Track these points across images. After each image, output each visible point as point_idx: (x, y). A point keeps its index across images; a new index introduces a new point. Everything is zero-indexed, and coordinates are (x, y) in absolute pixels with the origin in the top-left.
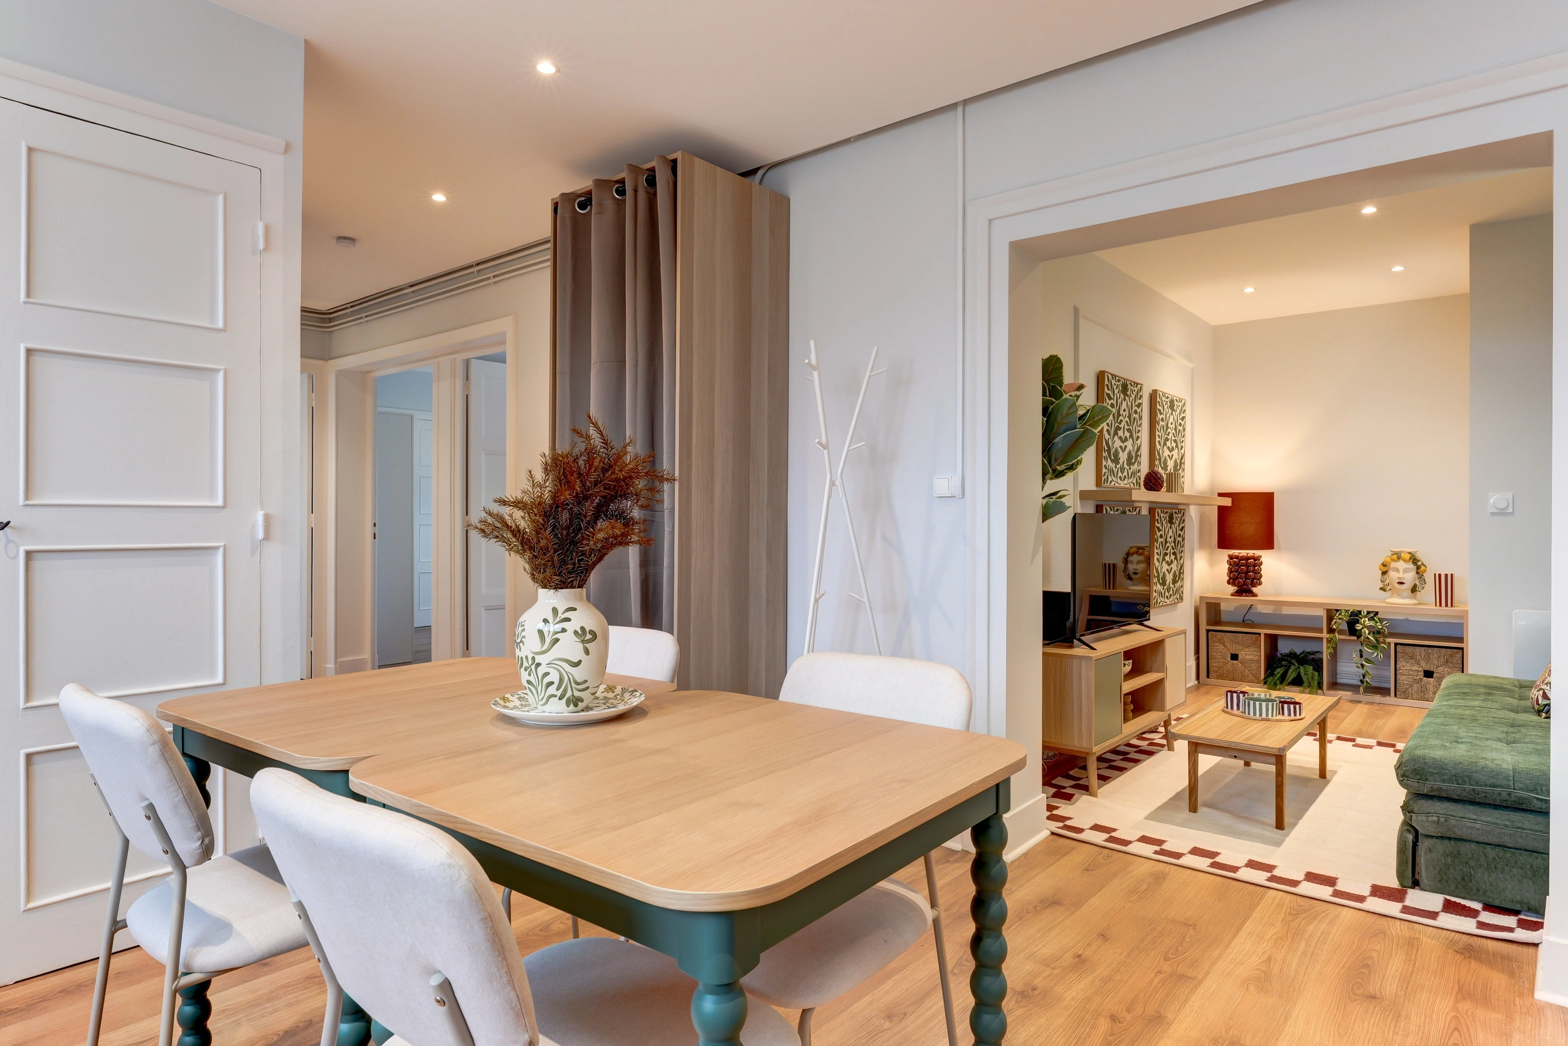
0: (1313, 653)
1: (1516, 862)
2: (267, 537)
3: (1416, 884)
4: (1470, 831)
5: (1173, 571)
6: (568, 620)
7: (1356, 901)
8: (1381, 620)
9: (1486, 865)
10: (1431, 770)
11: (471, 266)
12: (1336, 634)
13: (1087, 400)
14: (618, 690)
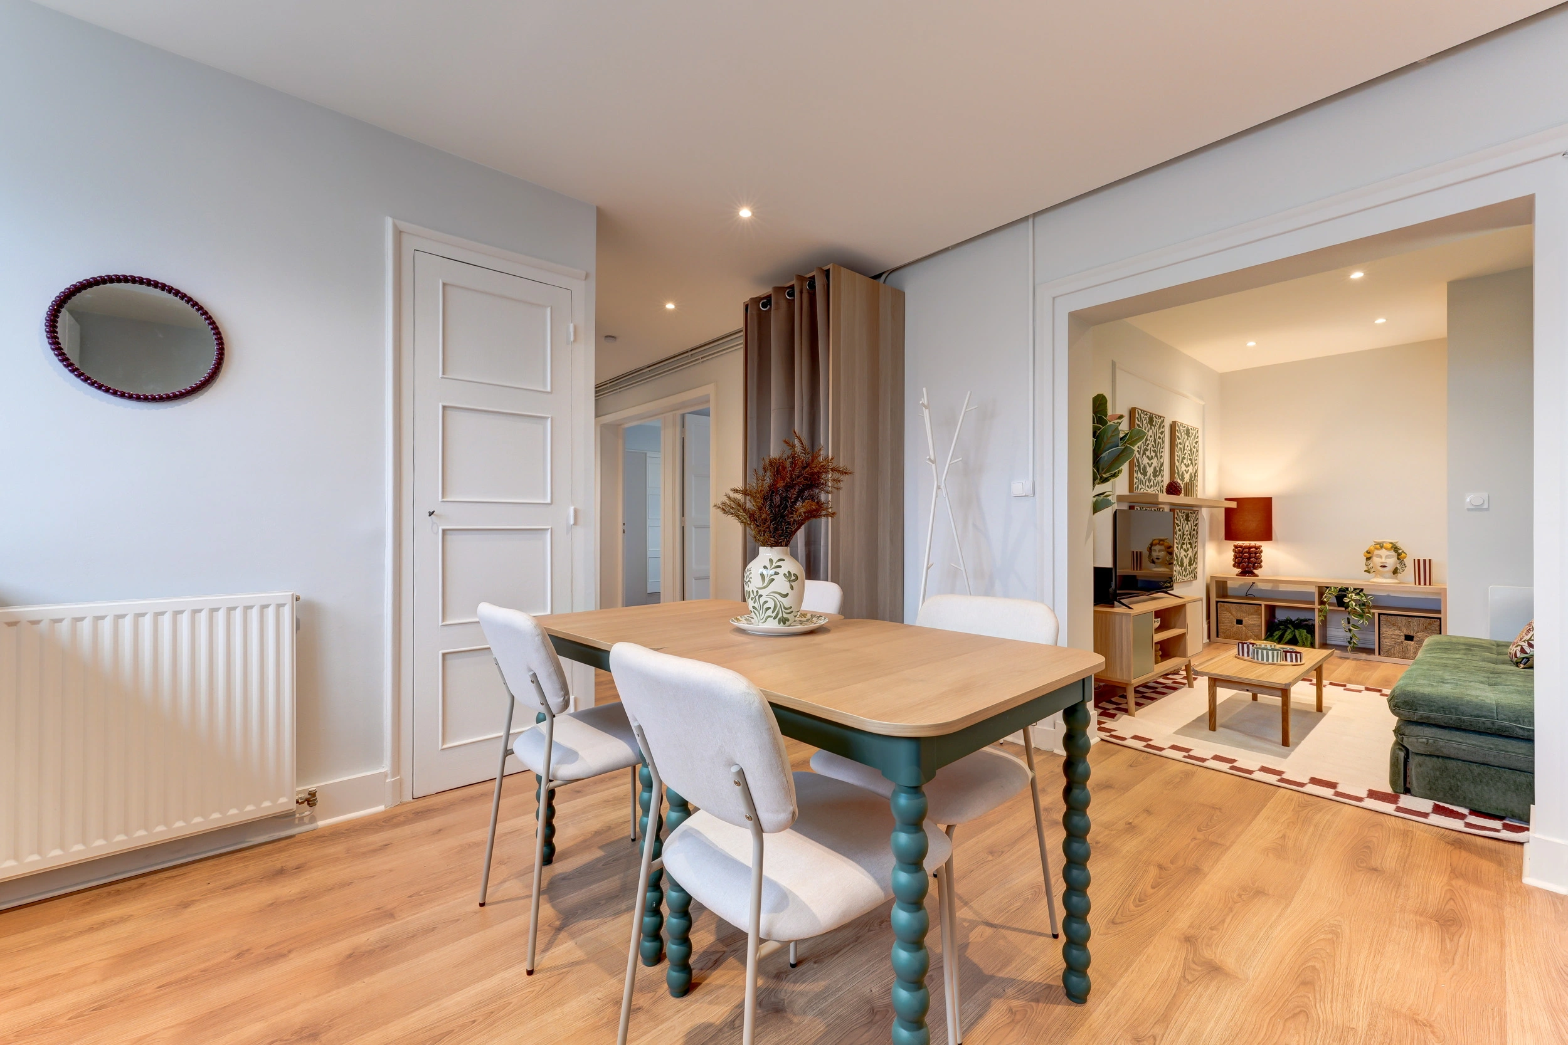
0: (1306, 620)
1: (1500, 778)
2: (575, 523)
3: (1407, 791)
4: (1456, 751)
5: (1189, 556)
6: (780, 567)
7: (1355, 801)
8: (1366, 596)
9: (1471, 778)
10: (1420, 702)
11: (687, 352)
12: (1327, 606)
13: (1124, 427)
14: (809, 616)
